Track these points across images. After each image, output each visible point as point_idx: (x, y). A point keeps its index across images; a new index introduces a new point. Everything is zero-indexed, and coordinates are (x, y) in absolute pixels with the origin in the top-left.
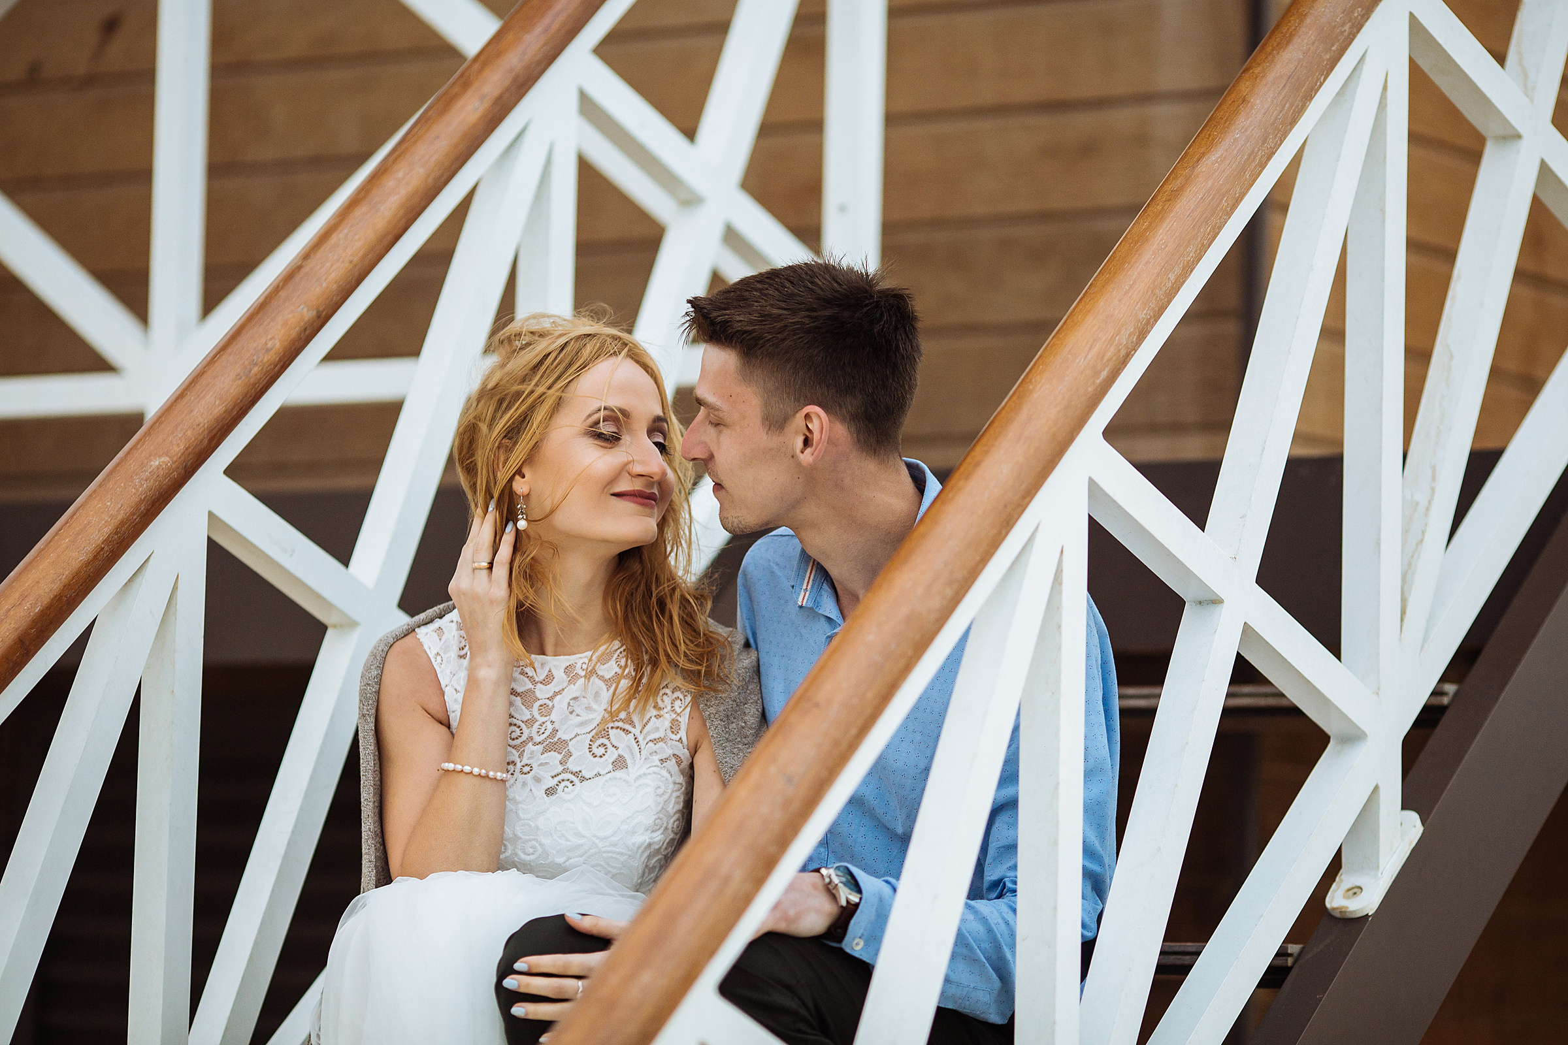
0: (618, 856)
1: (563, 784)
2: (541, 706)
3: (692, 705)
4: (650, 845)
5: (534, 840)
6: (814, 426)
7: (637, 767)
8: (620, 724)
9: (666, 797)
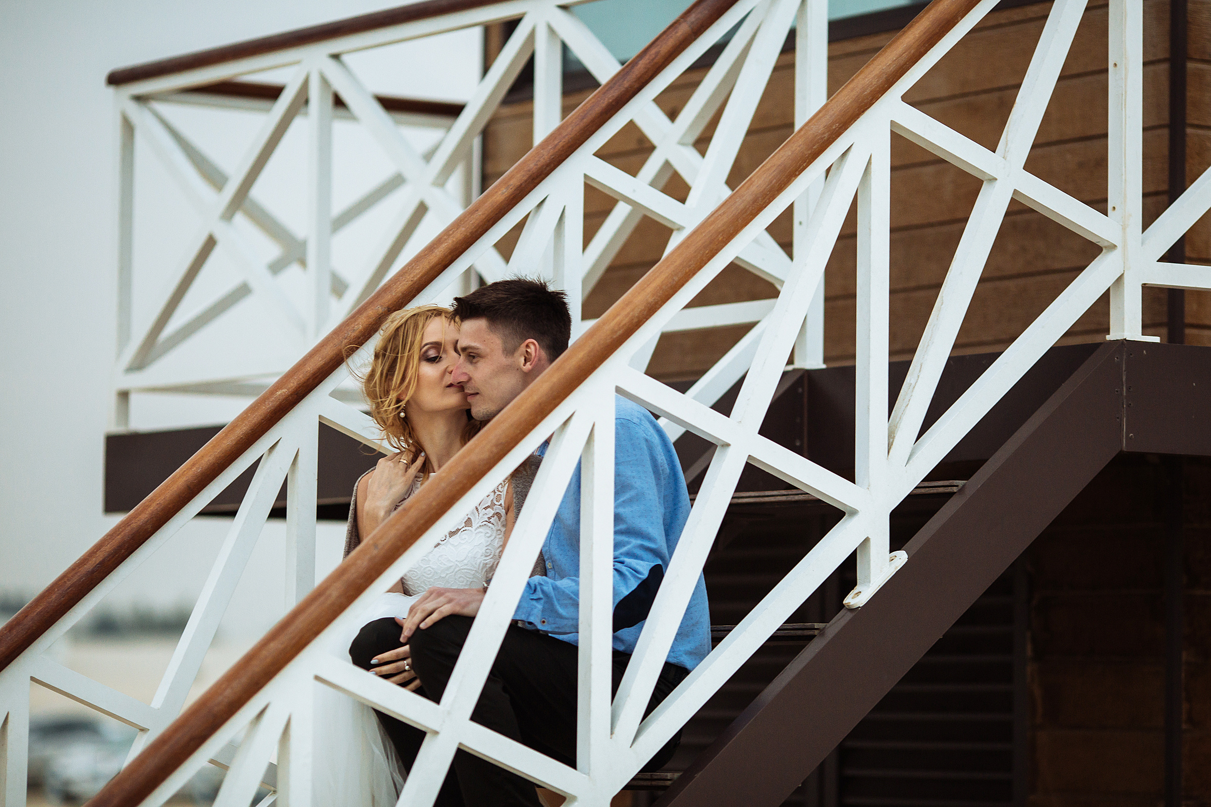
0: (469, 571)
3: (508, 485)
4: (485, 564)
6: (532, 350)
7: (476, 523)
9: (492, 538)
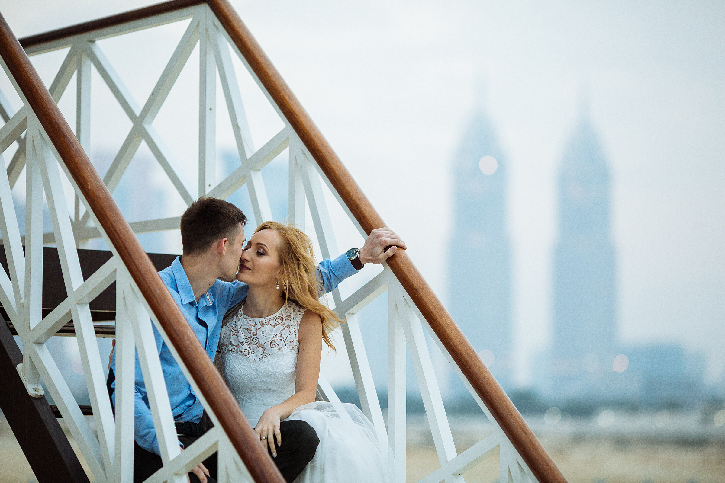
1: (264, 357)
2: (253, 333)
4: (292, 372)
5: (257, 374)
7: (285, 350)
8: (279, 338)
